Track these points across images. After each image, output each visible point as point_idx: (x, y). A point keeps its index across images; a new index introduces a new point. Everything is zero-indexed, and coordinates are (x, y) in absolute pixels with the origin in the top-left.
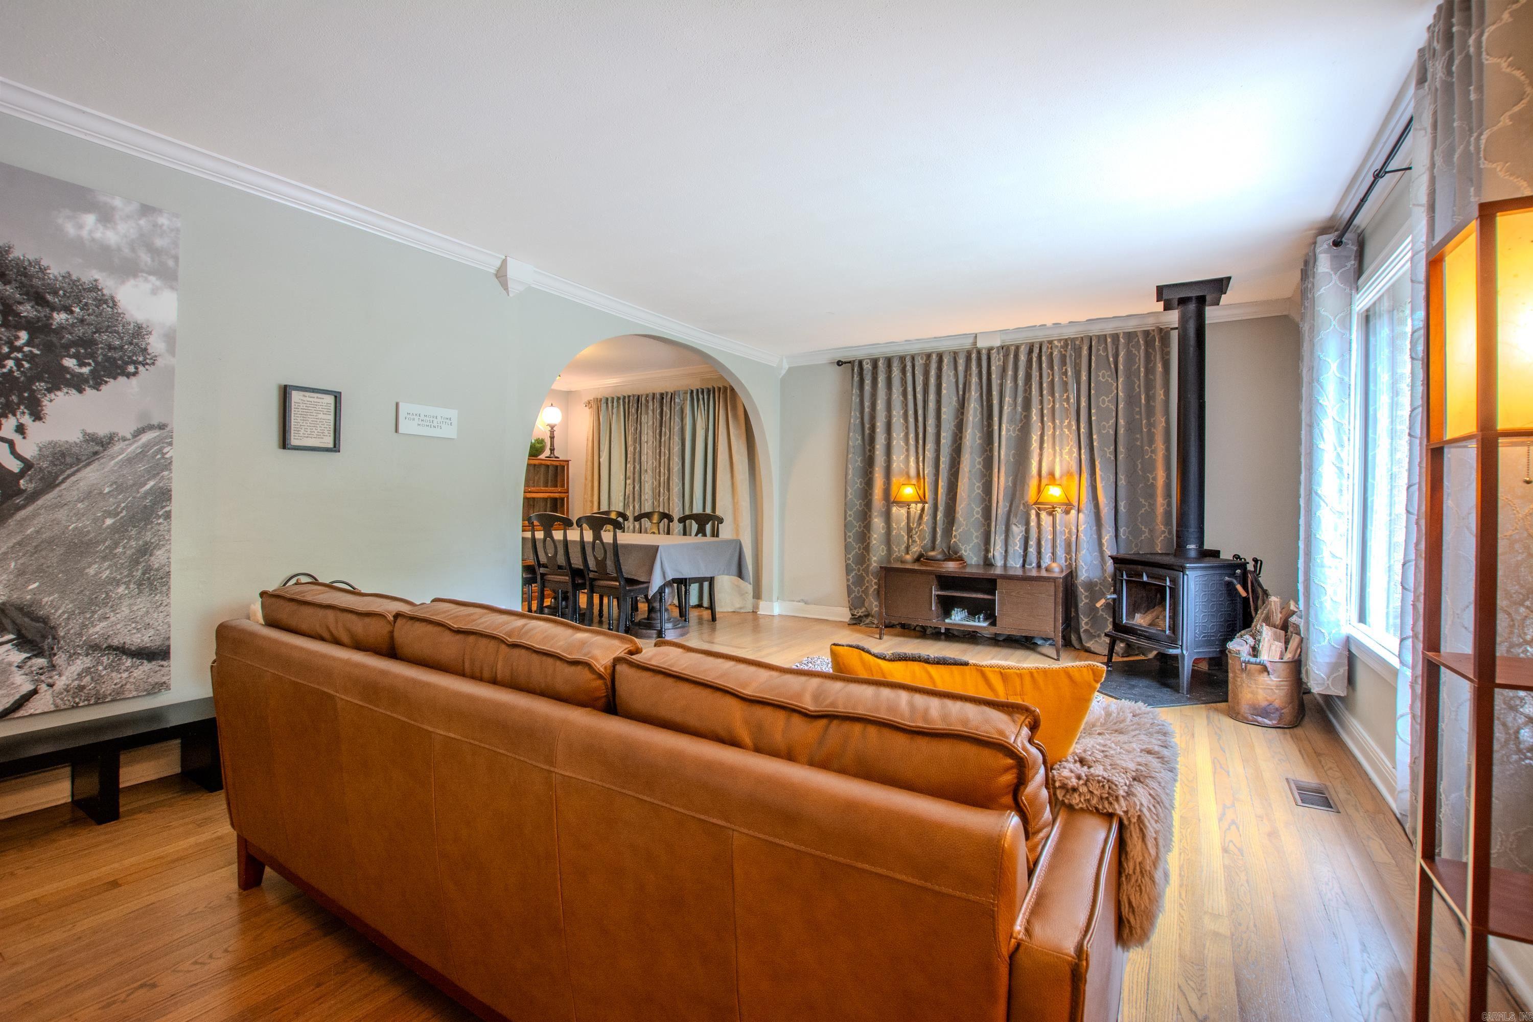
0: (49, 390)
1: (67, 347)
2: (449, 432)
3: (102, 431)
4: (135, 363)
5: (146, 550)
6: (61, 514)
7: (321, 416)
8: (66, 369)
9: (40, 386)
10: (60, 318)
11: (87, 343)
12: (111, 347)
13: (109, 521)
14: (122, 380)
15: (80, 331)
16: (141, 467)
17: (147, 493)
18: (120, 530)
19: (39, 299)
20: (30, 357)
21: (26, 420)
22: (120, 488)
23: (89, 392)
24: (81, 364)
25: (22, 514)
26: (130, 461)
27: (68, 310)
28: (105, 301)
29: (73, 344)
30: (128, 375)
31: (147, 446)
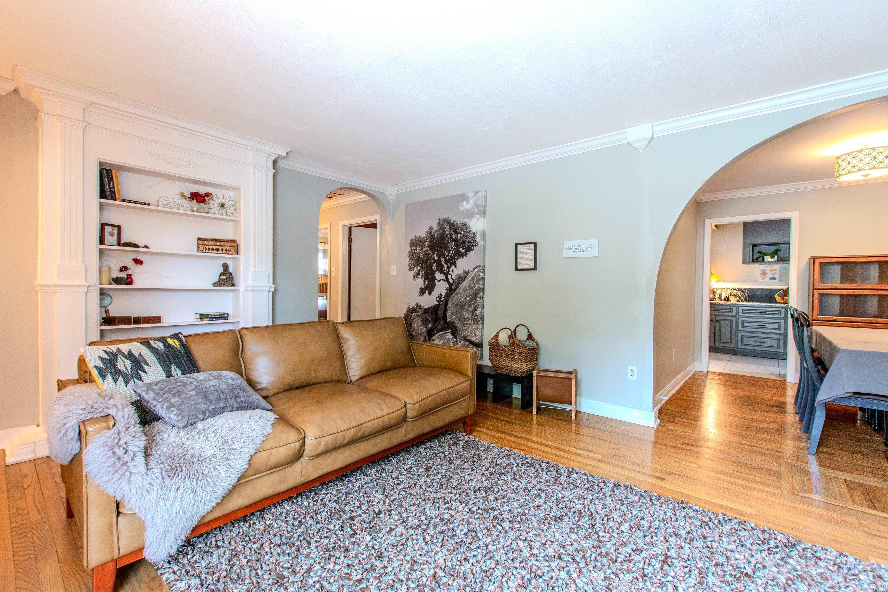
0: (457, 259)
1: (460, 245)
2: (594, 253)
3: (467, 270)
4: (474, 246)
5: (475, 309)
6: (459, 296)
7: (529, 254)
8: (460, 251)
9: (456, 257)
10: (460, 236)
11: (464, 242)
12: (469, 242)
13: (468, 299)
14: (471, 252)
15: (463, 239)
16: (475, 281)
17: (476, 289)
18: (470, 301)
19: (456, 232)
20: (454, 249)
21: (454, 268)
22: (470, 288)
23: (465, 257)
24: (463, 249)
25: (453, 295)
26: (473, 279)
27: (461, 233)
28: (468, 227)
29: (462, 243)
30: (472, 250)
31: (476, 273)
